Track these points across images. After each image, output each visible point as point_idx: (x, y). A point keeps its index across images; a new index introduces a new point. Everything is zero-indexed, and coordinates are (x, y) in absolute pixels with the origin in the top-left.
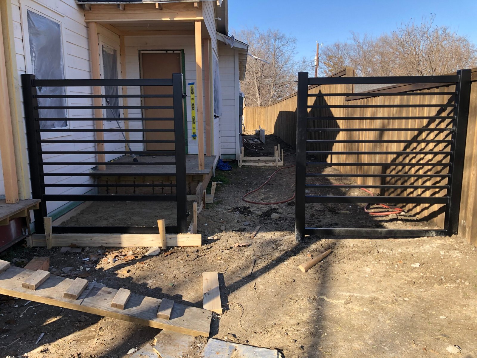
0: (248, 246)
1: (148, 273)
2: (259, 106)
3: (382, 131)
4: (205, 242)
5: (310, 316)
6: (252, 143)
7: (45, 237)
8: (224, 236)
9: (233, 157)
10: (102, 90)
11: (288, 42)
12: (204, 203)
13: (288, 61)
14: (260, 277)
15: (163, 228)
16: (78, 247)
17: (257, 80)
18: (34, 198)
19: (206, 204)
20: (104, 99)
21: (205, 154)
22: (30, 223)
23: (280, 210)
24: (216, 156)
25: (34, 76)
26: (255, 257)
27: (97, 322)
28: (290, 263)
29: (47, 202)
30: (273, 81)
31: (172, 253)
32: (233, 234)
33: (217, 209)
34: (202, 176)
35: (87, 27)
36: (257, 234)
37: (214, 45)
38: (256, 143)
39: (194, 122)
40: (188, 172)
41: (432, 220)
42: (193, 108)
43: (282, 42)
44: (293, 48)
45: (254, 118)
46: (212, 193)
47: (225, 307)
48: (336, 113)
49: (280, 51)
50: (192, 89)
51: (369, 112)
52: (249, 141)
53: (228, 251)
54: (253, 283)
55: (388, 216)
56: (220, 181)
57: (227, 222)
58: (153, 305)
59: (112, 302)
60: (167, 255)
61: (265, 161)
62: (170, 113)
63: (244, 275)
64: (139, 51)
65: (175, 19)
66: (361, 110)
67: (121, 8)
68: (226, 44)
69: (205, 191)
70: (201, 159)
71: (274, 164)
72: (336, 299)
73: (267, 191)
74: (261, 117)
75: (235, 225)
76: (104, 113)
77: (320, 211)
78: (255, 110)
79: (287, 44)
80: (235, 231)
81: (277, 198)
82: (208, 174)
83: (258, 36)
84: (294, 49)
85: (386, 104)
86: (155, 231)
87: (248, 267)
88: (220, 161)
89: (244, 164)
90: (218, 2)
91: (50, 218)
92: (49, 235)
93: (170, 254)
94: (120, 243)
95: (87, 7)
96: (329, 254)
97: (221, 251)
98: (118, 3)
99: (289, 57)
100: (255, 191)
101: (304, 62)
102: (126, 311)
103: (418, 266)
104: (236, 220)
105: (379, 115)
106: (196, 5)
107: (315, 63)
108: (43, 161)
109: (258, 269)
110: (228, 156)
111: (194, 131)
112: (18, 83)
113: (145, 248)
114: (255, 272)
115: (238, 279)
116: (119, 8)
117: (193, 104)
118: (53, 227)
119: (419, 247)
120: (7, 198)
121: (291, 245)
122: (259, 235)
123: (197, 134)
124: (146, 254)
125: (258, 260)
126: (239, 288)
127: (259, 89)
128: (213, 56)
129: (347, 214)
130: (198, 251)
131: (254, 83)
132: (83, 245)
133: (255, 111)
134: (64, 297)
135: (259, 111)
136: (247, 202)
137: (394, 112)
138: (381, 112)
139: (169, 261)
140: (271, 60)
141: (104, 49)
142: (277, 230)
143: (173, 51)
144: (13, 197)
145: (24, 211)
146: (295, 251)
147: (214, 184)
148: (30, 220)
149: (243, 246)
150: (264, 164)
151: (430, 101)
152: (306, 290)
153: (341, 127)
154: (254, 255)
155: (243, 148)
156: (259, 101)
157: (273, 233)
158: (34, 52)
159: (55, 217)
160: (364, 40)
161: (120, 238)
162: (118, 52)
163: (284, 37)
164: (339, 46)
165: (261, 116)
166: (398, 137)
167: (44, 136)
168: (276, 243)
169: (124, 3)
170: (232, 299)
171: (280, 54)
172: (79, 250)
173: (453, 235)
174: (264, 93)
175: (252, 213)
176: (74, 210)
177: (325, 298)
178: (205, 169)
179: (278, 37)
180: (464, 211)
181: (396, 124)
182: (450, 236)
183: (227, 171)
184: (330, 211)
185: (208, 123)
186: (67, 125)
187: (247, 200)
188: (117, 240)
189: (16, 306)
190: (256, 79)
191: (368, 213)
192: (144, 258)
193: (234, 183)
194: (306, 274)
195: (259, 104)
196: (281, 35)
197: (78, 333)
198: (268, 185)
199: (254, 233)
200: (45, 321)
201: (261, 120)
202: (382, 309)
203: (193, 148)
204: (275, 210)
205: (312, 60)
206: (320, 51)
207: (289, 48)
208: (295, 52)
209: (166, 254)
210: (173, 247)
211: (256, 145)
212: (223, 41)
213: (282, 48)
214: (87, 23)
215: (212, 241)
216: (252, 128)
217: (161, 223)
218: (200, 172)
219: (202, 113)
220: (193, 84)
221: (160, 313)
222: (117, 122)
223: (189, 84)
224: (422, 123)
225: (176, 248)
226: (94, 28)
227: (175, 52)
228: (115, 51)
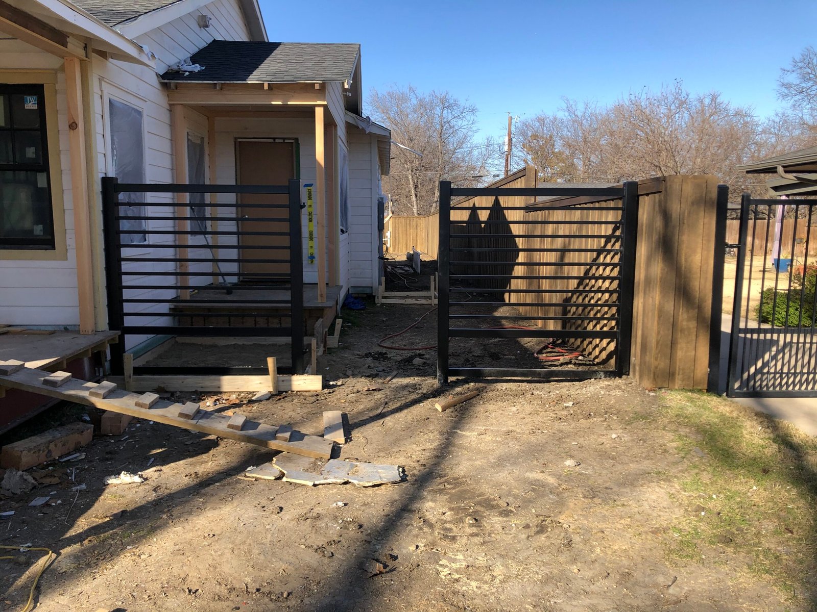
0: (380, 390)
1: (259, 414)
2: (416, 215)
3: (564, 251)
4: (325, 386)
5: (438, 445)
6: (401, 273)
7: (124, 380)
8: (351, 381)
9: (368, 291)
10: (186, 197)
11: (462, 113)
12: (325, 347)
13: (462, 144)
14: (390, 416)
15: (274, 367)
16: (167, 392)
17: (413, 173)
18: (110, 329)
19: (328, 348)
20: (188, 208)
21: (327, 284)
22: (106, 361)
23: (427, 356)
24: (342, 287)
25: (117, 179)
26: (386, 400)
27: (208, 452)
28: (427, 404)
29: (126, 335)
30: (439, 175)
31: (286, 397)
32: (363, 379)
33: (343, 355)
34: (323, 309)
35: (170, 111)
36: (392, 379)
37: (341, 131)
38: (406, 273)
39: (311, 239)
40: (306, 304)
41: (608, 363)
42: (310, 219)
43: (454, 113)
44: (471, 122)
45: (406, 234)
46: (335, 334)
47: (348, 439)
48: (516, 229)
49: (451, 127)
50: (310, 192)
51: (550, 229)
52: (396, 269)
53: (354, 395)
54: (381, 421)
55: (559, 360)
56: (348, 323)
57: (355, 367)
58: (271, 431)
59: (229, 423)
60: (280, 399)
61: (416, 298)
62: (285, 227)
63: (371, 415)
64: (236, 138)
65: (289, 103)
66: (542, 226)
67: (218, 88)
68: (358, 128)
69: (327, 330)
70: (322, 289)
71: (429, 302)
72: (470, 432)
73: (414, 336)
74: (419, 233)
75: (366, 371)
76: (188, 226)
77: (477, 356)
78: (408, 221)
79: (461, 116)
80: (365, 376)
81: (426, 343)
82: (331, 307)
83: (414, 101)
84: (472, 124)
85: (567, 219)
86: (264, 371)
87: (378, 408)
88: (348, 295)
89: (384, 301)
90: (345, 84)
91: (132, 355)
92: (130, 377)
93: (283, 398)
94: (219, 387)
95: (173, 86)
96: (474, 397)
97: (346, 394)
98: (215, 82)
99: (466, 137)
100: (396, 336)
101: (488, 146)
102: (243, 432)
103: (571, 405)
104: (367, 365)
105: (561, 233)
106: (317, 87)
107: (506, 148)
108: (123, 284)
109: (389, 410)
110: (361, 289)
111: (311, 251)
112: (98, 187)
113: (251, 393)
114: (385, 413)
115: (365, 418)
116: (216, 88)
117: (310, 214)
118: (134, 368)
119: (582, 389)
120: (81, 328)
121: (431, 388)
122: (394, 381)
123: (316, 256)
124: (253, 398)
125: (390, 402)
126: (365, 425)
127: (415, 188)
128: (339, 148)
129: (511, 359)
130: (317, 395)
131: (407, 177)
132: (172, 390)
133: (408, 223)
134: (179, 416)
135: (414, 223)
136: (383, 347)
137: (574, 229)
138: (563, 230)
139: (282, 404)
140: (436, 140)
141: (190, 137)
142: (417, 376)
143: (284, 139)
144: (89, 327)
145: (104, 343)
146: (436, 394)
147: (339, 322)
148: (106, 357)
149: (373, 390)
150: (413, 301)
151: (607, 217)
152: (439, 426)
153: (520, 247)
154: (386, 397)
155: (383, 279)
156: (415, 207)
157: (412, 378)
158: (115, 149)
159: (137, 355)
160: (585, 113)
161: (219, 380)
162: (206, 140)
163: (456, 105)
164: (544, 122)
165: (419, 230)
166: (579, 258)
167: (125, 252)
168: (415, 387)
169: (223, 82)
170: (355, 434)
171: (451, 131)
172: (168, 395)
173: (624, 377)
174: (424, 194)
175: (389, 359)
176: (150, 352)
177: (458, 431)
178: (327, 301)
179: (446, 104)
180: (634, 346)
181: (576, 244)
182: (620, 377)
183: (357, 310)
184: (490, 356)
185: (331, 240)
186: (145, 240)
187: (385, 345)
188: (215, 383)
189: (113, 441)
190: (410, 171)
191: (537, 358)
192: (251, 402)
193: (368, 325)
194: (443, 413)
195: (415, 211)
196: (452, 101)
197: (189, 460)
198: (416, 328)
199: (388, 378)
200: (150, 452)
201: (418, 238)
202: (516, 439)
203: (310, 275)
204: (420, 356)
205: (500, 142)
206: (513, 129)
207: (465, 123)
208: (474, 129)
209: (278, 397)
210: (286, 392)
211: (407, 275)
212: (354, 123)
213: (453, 123)
214: (170, 105)
215: (335, 386)
216: (404, 249)
217: (271, 362)
218: (320, 305)
219: (323, 226)
220: (311, 185)
221: (278, 435)
222: (205, 237)
223: (306, 186)
224: (600, 242)
225: (290, 392)
226: (179, 111)
227: (286, 141)
228: (202, 138)
